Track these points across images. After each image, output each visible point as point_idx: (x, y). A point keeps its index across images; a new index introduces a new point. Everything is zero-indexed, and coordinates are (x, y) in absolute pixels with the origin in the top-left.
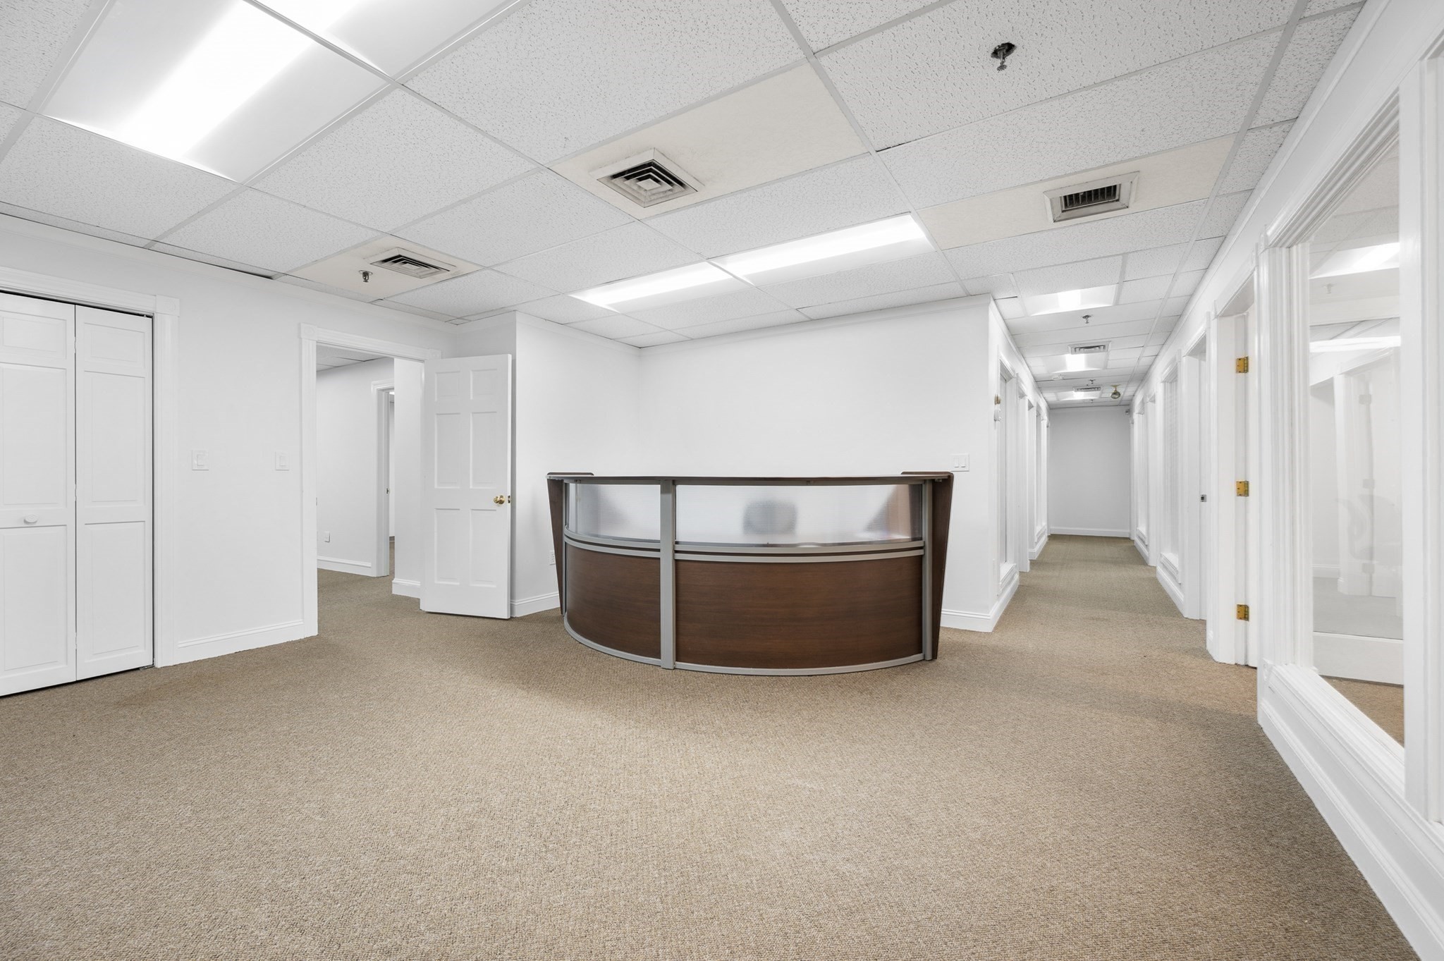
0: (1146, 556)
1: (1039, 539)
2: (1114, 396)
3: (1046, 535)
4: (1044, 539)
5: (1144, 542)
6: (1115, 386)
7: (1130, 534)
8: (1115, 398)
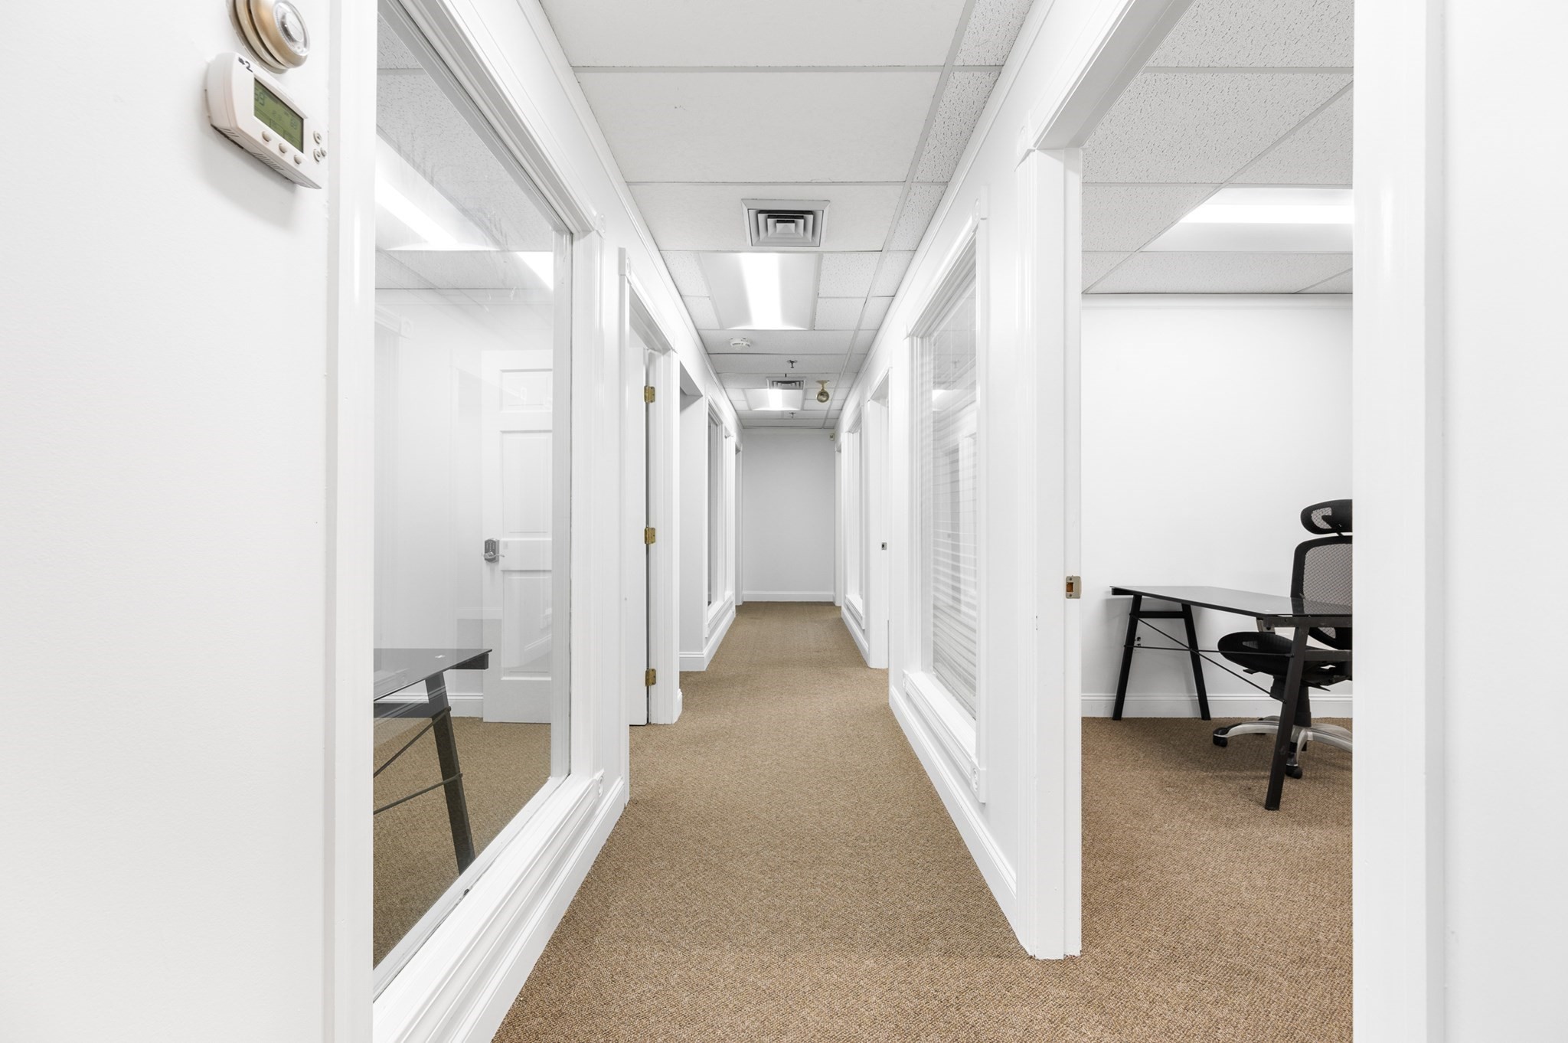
0: (864, 650)
1: (712, 632)
2: (821, 397)
3: (734, 608)
4: (731, 614)
5: (859, 625)
6: (822, 382)
7: (834, 598)
8: (822, 401)
